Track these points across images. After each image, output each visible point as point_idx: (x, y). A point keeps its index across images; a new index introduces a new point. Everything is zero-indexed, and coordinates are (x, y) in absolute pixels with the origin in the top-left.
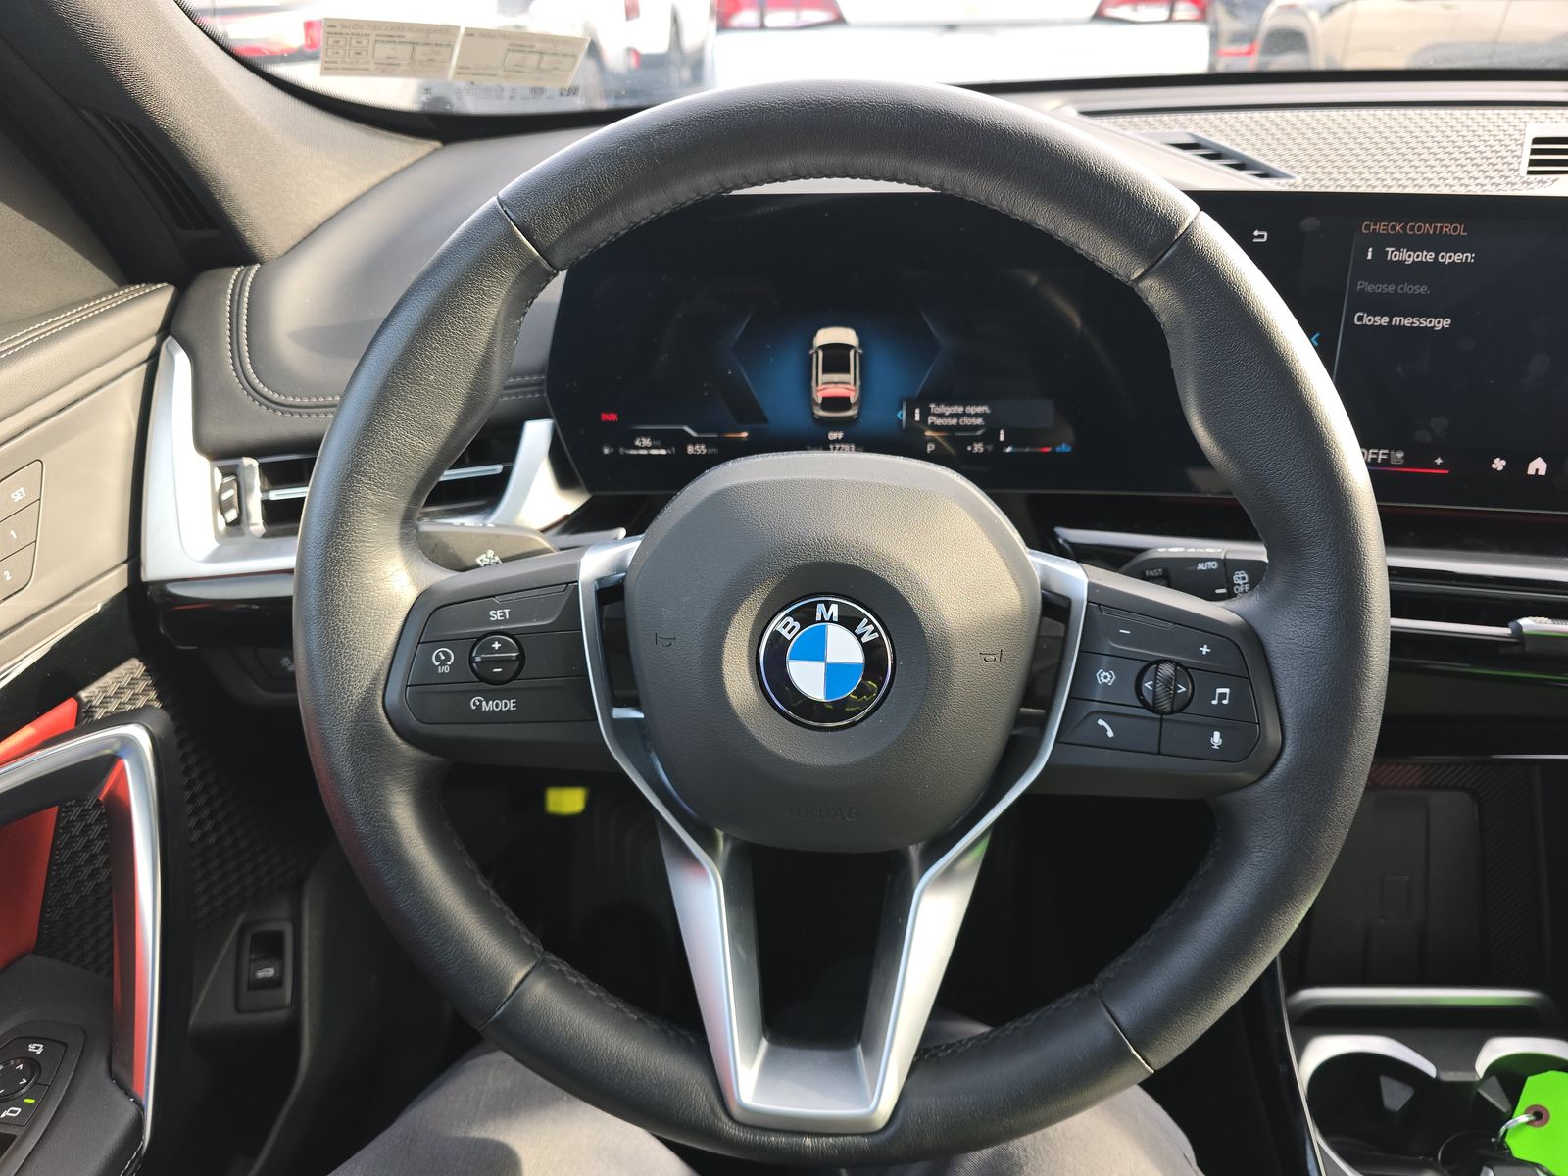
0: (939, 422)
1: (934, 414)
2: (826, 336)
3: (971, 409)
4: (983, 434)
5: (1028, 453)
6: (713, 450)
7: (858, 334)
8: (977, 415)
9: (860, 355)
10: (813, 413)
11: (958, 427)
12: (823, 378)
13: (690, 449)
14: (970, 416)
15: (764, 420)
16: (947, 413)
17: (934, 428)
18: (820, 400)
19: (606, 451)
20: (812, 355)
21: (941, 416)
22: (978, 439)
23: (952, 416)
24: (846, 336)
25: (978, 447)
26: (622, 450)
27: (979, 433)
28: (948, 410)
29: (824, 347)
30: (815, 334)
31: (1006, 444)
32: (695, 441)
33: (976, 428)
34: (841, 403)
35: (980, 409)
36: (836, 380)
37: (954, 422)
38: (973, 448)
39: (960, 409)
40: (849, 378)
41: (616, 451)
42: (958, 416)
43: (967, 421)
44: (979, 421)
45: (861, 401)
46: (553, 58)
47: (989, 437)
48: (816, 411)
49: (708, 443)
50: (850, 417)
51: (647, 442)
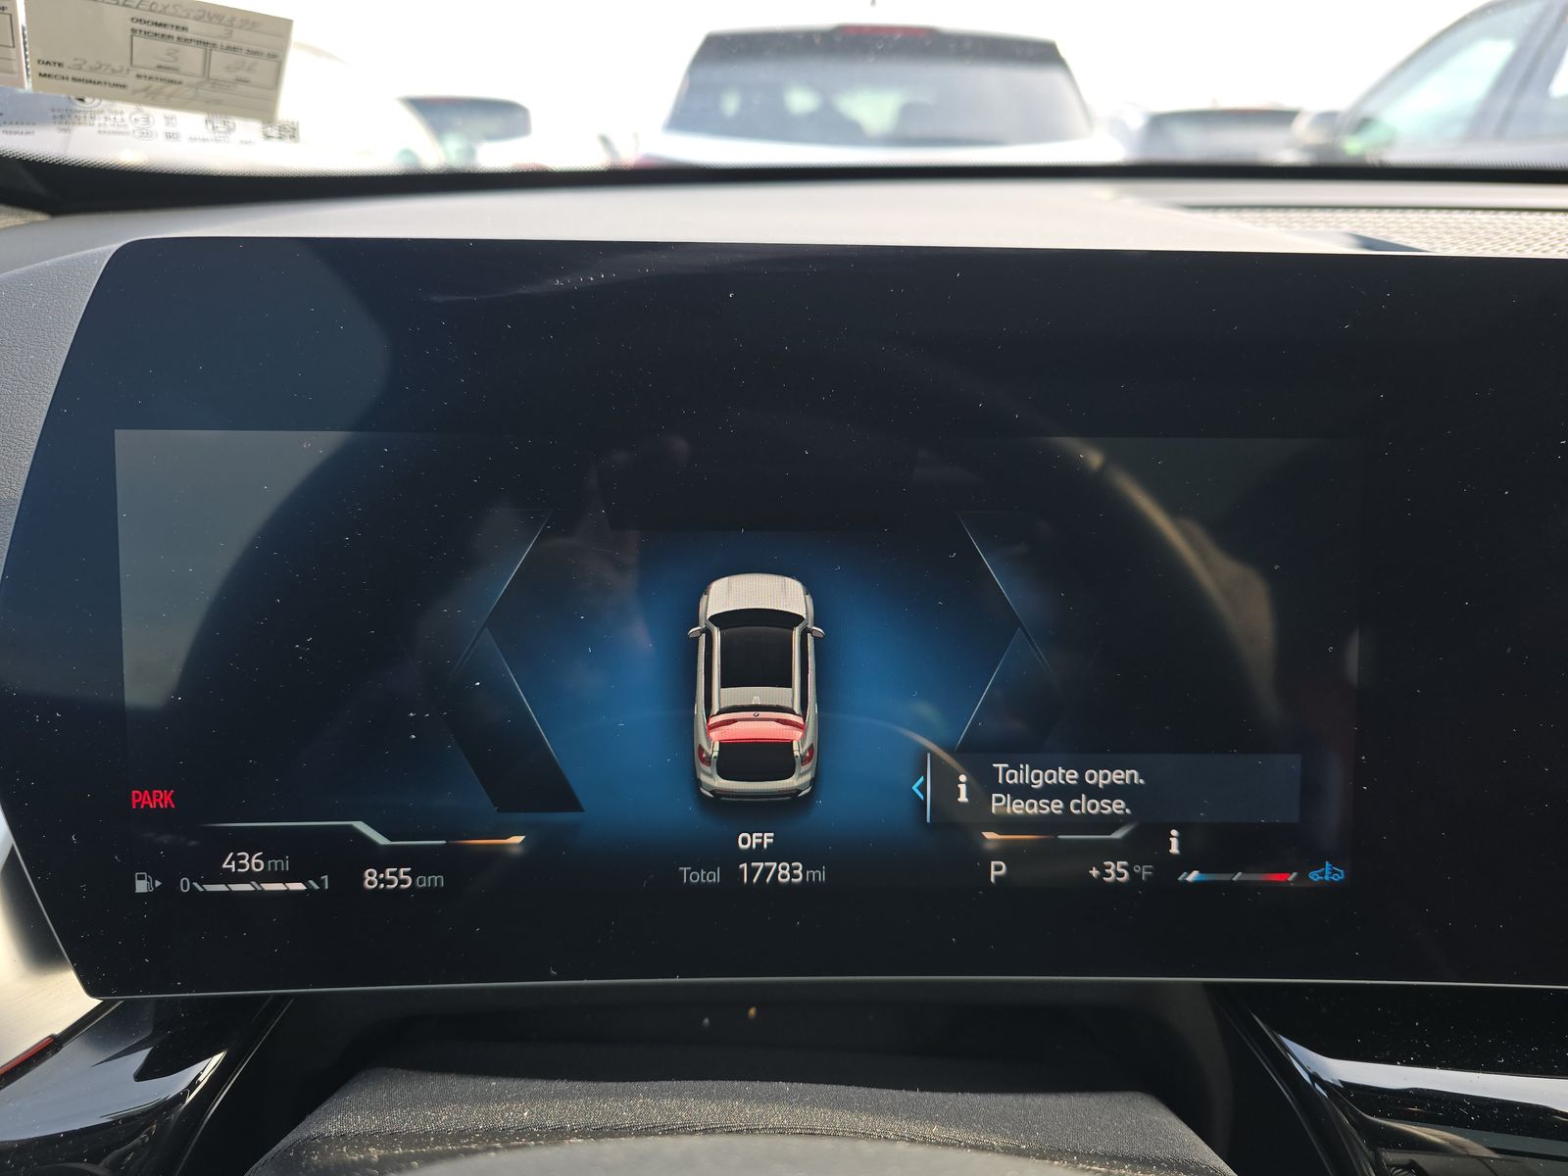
0: (1018, 808)
1: (1006, 789)
2: (728, 594)
3: (1098, 778)
4: (1126, 838)
5: (1239, 882)
6: (437, 880)
7: (810, 589)
8: (1112, 792)
9: (816, 639)
10: (698, 783)
11: (1067, 822)
12: (723, 696)
13: (370, 879)
14: (1095, 793)
15: (570, 802)
16: (1038, 784)
17: (1007, 824)
18: (714, 751)
19: (141, 886)
20: (696, 640)
21: (1023, 792)
22: (1115, 852)
23: (1049, 792)
24: (784, 594)
25: (1117, 871)
26: (185, 885)
27: (1118, 835)
28: (1040, 779)
29: (722, 620)
30: (704, 589)
31: (1185, 862)
32: (383, 859)
33: (1112, 822)
34: (772, 758)
35: (1118, 777)
36: (756, 701)
37: (1056, 806)
38: (1102, 869)
39: (1072, 777)
40: (789, 696)
41: (170, 885)
42: (1064, 792)
43: (1087, 806)
44: (1118, 806)
45: (820, 752)
46: (232, 58)
47: (1144, 843)
48: (703, 778)
49: (419, 862)
50: (794, 793)
51: (253, 862)
